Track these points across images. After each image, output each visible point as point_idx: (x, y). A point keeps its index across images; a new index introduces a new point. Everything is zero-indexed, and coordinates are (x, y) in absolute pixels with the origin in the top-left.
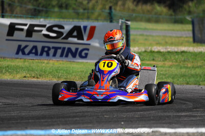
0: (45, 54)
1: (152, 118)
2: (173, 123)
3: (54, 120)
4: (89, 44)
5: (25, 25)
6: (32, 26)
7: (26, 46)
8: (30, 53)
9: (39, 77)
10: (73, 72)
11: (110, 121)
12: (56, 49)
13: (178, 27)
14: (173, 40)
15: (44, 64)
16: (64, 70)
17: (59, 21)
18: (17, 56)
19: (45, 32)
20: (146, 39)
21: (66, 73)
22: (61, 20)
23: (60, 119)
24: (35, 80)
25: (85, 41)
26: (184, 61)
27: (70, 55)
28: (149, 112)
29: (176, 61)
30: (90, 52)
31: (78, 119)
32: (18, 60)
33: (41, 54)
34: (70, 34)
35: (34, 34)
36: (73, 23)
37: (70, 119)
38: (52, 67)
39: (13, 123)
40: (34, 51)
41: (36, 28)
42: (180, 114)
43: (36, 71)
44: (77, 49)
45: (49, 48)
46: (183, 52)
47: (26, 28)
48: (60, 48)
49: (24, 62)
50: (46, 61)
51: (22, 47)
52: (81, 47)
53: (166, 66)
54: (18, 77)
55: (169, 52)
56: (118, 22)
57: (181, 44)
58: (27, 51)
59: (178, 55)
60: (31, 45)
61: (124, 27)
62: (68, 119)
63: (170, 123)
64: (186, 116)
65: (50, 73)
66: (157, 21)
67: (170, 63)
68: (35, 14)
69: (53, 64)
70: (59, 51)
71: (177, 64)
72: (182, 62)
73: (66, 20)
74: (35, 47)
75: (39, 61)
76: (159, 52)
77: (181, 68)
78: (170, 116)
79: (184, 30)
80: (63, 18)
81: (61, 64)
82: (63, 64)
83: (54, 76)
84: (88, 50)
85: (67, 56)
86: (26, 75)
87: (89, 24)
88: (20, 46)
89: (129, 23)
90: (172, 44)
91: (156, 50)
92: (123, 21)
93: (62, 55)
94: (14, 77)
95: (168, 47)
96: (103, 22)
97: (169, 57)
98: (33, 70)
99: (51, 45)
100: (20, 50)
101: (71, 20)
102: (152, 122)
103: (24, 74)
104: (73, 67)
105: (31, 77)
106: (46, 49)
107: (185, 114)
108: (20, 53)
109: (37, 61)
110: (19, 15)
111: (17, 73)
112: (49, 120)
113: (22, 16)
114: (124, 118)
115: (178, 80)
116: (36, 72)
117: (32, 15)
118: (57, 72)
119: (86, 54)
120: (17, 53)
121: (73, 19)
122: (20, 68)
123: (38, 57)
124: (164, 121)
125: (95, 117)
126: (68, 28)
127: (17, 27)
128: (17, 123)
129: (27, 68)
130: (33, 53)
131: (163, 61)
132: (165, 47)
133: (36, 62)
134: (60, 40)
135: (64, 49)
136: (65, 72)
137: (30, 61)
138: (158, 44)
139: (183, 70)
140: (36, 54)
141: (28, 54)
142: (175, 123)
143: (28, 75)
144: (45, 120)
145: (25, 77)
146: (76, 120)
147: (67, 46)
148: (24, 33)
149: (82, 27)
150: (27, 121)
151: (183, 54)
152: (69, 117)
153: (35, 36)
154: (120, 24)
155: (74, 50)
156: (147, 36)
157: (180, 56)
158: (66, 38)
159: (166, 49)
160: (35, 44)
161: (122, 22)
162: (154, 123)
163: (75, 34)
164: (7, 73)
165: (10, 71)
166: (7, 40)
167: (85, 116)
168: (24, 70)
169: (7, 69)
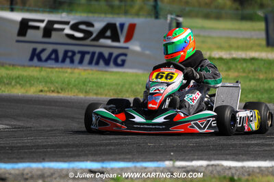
0: (68, 60)
1: (211, 147)
2: (239, 154)
3: (81, 149)
4: (127, 48)
5: (42, 21)
6: (51, 23)
7: (43, 50)
8: (49, 58)
9: (60, 91)
10: (105, 85)
11: (155, 152)
12: (83, 54)
13: (247, 25)
14: (240, 43)
15: (66, 75)
16: (94, 83)
17: (88, 17)
18: (31, 63)
19: (68, 31)
20: (203, 42)
21: (96, 86)
22: (90, 15)
24: (54, 95)
25: (121, 44)
26: (255, 71)
27: (101, 62)
28: (207, 139)
29: (244, 71)
30: (128, 59)
31: (113, 148)
32: (32, 69)
33: (63, 61)
34: (102, 34)
35: (54, 33)
36: (105, 19)
37: (102, 148)
38: (78, 78)
39: (25, 153)
40: (53, 56)
41: (56, 26)
42: (249, 142)
43: (57, 83)
44: (111, 55)
45: (74, 53)
46: (253, 59)
47: (42, 25)
48: (88, 53)
49: (41, 71)
50: (69, 70)
51: (38, 51)
52: (116, 52)
53: (230, 77)
54: (32, 91)
55: (234, 59)
56: (166, 18)
57: (250, 48)
58: (44, 56)
59: (246, 63)
60: (50, 48)
61: (174, 25)
62: (98, 148)
63: (236, 154)
64: (257, 145)
65: (75, 86)
66: (218, 17)
67: (236, 74)
68: (55, 6)
69: (79, 74)
70: (87, 57)
71: (244, 75)
72: (251, 73)
73: (96, 15)
74: (55, 52)
75: (61, 70)
76: (221, 59)
77: (250, 80)
78: (236, 144)
79: (254, 30)
81: (89, 74)
82: (92, 74)
83: (81, 91)
84: (125, 55)
85: (97, 63)
86: (43, 89)
87: (127, 20)
88: (34, 50)
89: (181, 19)
90: (238, 48)
91: (217, 56)
92: (173, 17)
93: (90, 63)
94: (27, 91)
95: (233, 52)
96: (146, 18)
97: (234, 66)
98: (52, 83)
99: (76, 49)
100: (35, 55)
101: (103, 16)
102: (211, 152)
103: (41, 88)
104: (105, 79)
105: (49, 91)
106: (70, 54)
107: (256, 142)
108: (35, 59)
109: (57, 69)
110: (34, 8)
111: (31, 85)
112: (74, 149)
113: (37, 9)
114: (174, 147)
115: (246, 96)
116: (57, 85)
117: (51, 8)
118: (84, 85)
119: (124, 61)
120: (31, 59)
121: (105, 13)
122: (34, 78)
123: (59, 65)
124: (227, 152)
125: (135, 145)
126: (98, 26)
127: (31, 24)
129: (44, 79)
130: (52, 59)
131: (226, 71)
132: (228, 52)
133: (56, 71)
134: (88, 42)
135: (94, 54)
136: (94, 85)
137: (49, 70)
138: (220, 48)
139: (253, 83)
140: (56, 60)
141: (46, 60)
142: (242, 155)
143: (46, 89)
144: (69, 149)
145: (41, 91)
146: (110, 150)
147: (98, 50)
148: (40, 33)
149: (118, 25)
151: (253, 61)
152: (101, 145)
153: (55, 37)
154: (168, 21)
155: (106, 55)
156: (204, 37)
157: (249, 64)
158: (97, 39)
159: (230, 54)
160: (55, 47)
161: (171, 18)
162: (214, 154)
163: (108, 33)
164: (18, 85)
165: (21, 82)
166: (18, 41)
167: (122, 144)
168: (40, 82)
169: (18, 80)
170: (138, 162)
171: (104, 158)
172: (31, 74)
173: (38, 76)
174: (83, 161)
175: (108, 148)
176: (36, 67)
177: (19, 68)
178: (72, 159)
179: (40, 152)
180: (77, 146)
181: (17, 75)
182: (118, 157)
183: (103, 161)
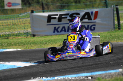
0: (70, 31)
4: (95, 22)
5: (57, 15)
6: (61, 15)
7: (59, 27)
8: (61, 31)
11: (114, 65)
17: (76, 11)
18: (54, 34)
19: (69, 18)
22: (78, 10)
23: (84, 67)
25: (93, 21)
30: (96, 27)
31: (95, 66)
32: (55, 36)
33: (68, 31)
36: (84, 10)
37: (90, 66)
39: (57, 72)
40: (63, 30)
41: (63, 16)
44: (88, 26)
47: (57, 17)
49: (59, 37)
51: (56, 28)
52: (90, 24)
54: (56, 45)
58: (59, 30)
60: (61, 26)
61: (115, 9)
68: (62, 8)
73: (80, 9)
74: (64, 27)
80: (78, 9)
84: (95, 25)
87: (94, 10)
88: (55, 28)
92: (114, 6)
96: (102, 8)
100: (56, 30)
101: (83, 9)
103: (60, 44)
108: (56, 32)
110: (53, 10)
111: (56, 43)
112: (78, 68)
113: (54, 10)
114: (122, 62)
117: (60, 9)
119: (94, 28)
120: (54, 32)
121: (84, 8)
123: (66, 33)
125: (104, 64)
126: (82, 14)
127: (52, 16)
128: (59, 72)
129: (61, 40)
130: (63, 31)
137: (62, 35)
140: (65, 31)
141: (61, 32)
144: (76, 69)
146: (94, 67)
149: (90, 12)
150: (65, 70)
154: (112, 8)
155: (86, 26)
158: (81, 20)
160: (64, 25)
163: (86, 17)
164: (50, 44)
165: (51, 42)
166: (47, 25)
167: (98, 64)
168: (59, 41)
169: (49, 41)
170: (107, 71)
171: (92, 71)
172: (55, 38)
173: (58, 39)
174: (83, 73)
175: (93, 66)
176: (57, 35)
177: (50, 36)
178: (78, 73)
179: (64, 71)
180: (79, 67)
181: (49, 39)
182: (98, 70)
183: (91, 72)
